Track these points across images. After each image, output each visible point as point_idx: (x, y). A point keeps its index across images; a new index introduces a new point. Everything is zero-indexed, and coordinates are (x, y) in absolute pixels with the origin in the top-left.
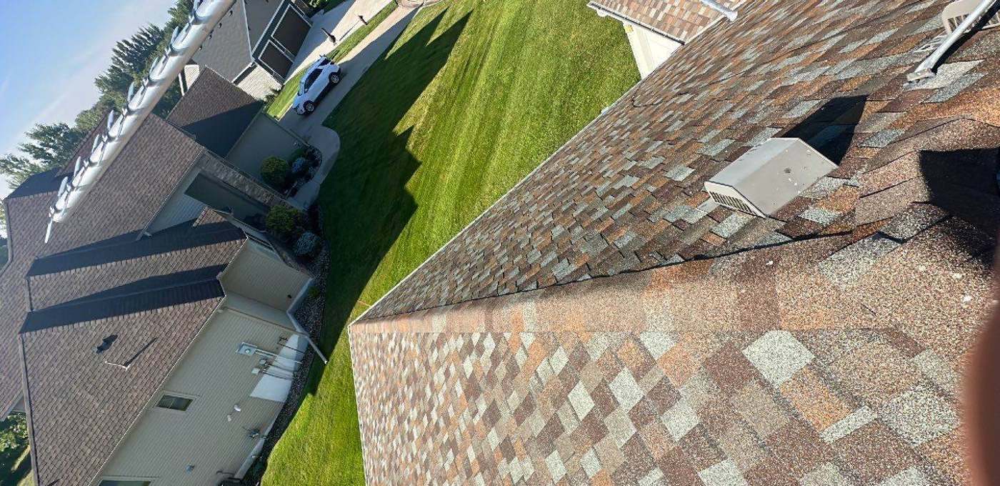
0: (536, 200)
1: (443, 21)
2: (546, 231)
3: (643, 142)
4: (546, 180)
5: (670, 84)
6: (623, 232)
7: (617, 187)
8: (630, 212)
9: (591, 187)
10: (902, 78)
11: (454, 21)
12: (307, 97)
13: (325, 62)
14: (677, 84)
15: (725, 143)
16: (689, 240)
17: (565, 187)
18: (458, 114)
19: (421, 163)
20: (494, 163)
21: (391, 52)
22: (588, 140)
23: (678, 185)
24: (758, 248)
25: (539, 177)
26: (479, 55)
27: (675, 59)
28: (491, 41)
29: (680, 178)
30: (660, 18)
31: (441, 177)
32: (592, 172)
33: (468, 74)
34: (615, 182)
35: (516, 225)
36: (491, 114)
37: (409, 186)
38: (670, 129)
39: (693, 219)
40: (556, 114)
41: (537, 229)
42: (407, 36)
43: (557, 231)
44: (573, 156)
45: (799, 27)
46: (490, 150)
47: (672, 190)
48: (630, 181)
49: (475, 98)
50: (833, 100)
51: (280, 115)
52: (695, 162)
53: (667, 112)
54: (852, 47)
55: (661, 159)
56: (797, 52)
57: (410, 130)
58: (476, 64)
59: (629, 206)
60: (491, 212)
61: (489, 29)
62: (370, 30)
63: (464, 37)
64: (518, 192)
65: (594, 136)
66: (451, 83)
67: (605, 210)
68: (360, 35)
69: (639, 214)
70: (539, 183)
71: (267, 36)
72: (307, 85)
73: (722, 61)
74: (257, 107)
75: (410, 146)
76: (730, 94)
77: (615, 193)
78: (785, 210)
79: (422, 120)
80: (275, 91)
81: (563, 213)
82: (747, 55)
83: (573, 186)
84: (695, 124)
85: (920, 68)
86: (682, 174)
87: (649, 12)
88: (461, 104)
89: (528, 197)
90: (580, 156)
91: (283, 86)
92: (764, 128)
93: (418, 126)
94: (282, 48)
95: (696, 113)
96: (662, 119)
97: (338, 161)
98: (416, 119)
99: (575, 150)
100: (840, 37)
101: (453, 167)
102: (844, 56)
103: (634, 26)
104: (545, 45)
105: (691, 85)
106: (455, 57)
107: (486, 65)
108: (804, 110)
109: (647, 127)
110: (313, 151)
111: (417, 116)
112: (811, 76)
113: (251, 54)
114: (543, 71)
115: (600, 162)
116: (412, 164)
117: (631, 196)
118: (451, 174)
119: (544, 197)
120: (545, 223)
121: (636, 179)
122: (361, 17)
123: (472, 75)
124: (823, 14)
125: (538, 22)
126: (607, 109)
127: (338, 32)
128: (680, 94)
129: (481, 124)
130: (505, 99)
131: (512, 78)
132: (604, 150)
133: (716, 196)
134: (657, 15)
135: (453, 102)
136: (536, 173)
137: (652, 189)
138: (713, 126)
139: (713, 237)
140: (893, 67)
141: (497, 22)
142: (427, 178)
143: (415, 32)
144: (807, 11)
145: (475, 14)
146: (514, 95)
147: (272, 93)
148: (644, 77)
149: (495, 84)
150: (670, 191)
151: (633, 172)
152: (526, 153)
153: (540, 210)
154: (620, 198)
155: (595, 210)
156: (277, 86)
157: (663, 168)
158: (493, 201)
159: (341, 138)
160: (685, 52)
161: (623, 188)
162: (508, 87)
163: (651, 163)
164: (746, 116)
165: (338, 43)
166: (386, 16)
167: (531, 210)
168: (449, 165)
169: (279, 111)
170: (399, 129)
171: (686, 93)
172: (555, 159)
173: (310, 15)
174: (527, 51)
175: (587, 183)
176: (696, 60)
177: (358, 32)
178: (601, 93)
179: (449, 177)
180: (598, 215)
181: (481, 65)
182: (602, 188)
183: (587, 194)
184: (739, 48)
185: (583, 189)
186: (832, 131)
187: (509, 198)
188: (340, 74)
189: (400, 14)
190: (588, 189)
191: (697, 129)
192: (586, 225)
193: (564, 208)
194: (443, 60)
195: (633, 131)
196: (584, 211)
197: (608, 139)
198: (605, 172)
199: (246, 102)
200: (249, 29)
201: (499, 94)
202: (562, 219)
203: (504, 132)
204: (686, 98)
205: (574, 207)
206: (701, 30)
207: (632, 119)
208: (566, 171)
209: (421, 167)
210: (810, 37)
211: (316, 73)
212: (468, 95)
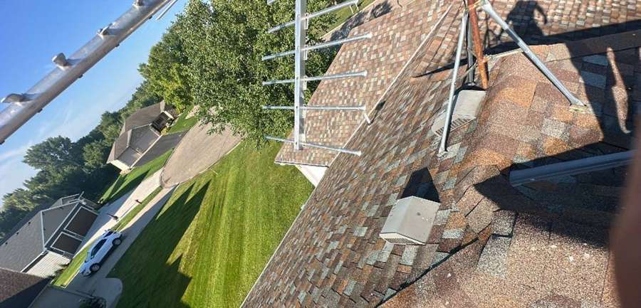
0: (281, 277)
1: (193, 189)
2: (293, 299)
3: (331, 219)
4: (282, 259)
5: (331, 186)
6: (346, 282)
7: (328, 251)
8: (344, 266)
9: (313, 256)
10: (435, 156)
11: (200, 187)
12: (92, 262)
13: (110, 233)
14: (334, 185)
15: (375, 208)
16: (391, 274)
17: (296, 261)
18: (213, 237)
19: (191, 278)
20: (245, 260)
21: (161, 213)
22: (300, 227)
23: (363, 239)
24: (434, 266)
25: (277, 259)
26: (220, 200)
27: (327, 175)
28: (225, 192)
29: (363, 234)
30: (312, 159)
31: (209, 282)
32: (309, 247)
33: (215, 212)
34: (326, 248)
35: (272, 301)
36: (236, 230)
37: (184, 298)
38: (342, 208)
39: (384, 258)
40: (275, 217)
41: (287, 299)
42: (171, 202)
43: (302, 295)
44: (294, 239)
45: (376, 148)
46: (241, 253)
47: (361, 243)
48: (335, 245)
49: (223, 222)
50: (413, 173)
51: (67, 283)
52: (365, 223)
53: (336, 199)
54: (404, 150)
55: (346, 226)
56: (382, 157)
57: (180, 258)
58: (219, 206)
59: (341, 262)
60: (252, 295)
61: (223, 187)
62: (144, 206)
63: (208, 193)
64: (266, 274)
65: (302, 223)
66: (205, 219)
67: (328, 270)
68: (136, 211)
69: (350, 266)
70: (278, 263)
71: (61, 229)
72: (93, 253)
73: (350, 170)
74: (44, 283)
75: (181, 269)
76: (362, 183)
77: (328, 256)
78: (431, 236)
79: (189, 247)
80: (64, 266)
81: (301, 280)
82: (360, 165)
83: (301, 259)
84: (354, 201)
85: (440, 151)
86: (362, 232)
87: (306, 158)
88: (214, 231)
89: (274, 275)
90: (299, 238)
91: (72, 260)
92: (389, 195)
93: (186, 253)
94: (72, 235)
95: (352, 196)
96: (336, 204)
97: (120, 301)
98: (184, 249)
99: (294, 236)
100: (396, 148)
101: (216, 272)
102: (404, 154)
103: (302, 166)
104: (257, 185)
105: (342, 184)
106: (205, 206)
107: (226, 203)
108: (403, 181)
109: (329, 211)
110: (98, 300)
111: (184, 247)
112: (396, 166)
113: (44, 245)
114: (261, 199)
115: (312, 238)
116: (185, 280)
117: (339, 255)
118: (216, 277)
119: (285, 273)
120: (291, 293)
121: (337, 243)
122: (137, 201)
123: (218, 211)
124: (383, 141)
125: (250, 176)
126: (304, 206)
127: (119, 214)
128: (339, 189)
129: (230, 238)
130: (242, 219)
131: (244, 206)
132: (310, 231)
133: (390, 240)
134: (310, 158)
135: (209, 230)
136: (274, 256)
137: (350, 246)
138: (364, 201)
139: (404, 267)
140: (427, 154)
141: (227, 181)
142: (198, 287)
143: (176, 199)
144: (375, 142)
145: (213, 181)
146: (247, 214)
147: (61, 268)
148: (316, 186)
149: (233, 212)
150: (361, 245)
151: (334, 238)
152: (264, 245)
153: (285, 283)
154: (334, 258)
155: (321, 272)
156: (66, 261)
157: (350, 231)
158: (251, 285)
159: (123, 282)
160: (330, 170)
161: (332, 251)
162: (242, 212)
163: (342, 230)
164: (377, 192)
165: (120, 219)
166: (155, 195)
167: (279, 285)
168: (213, 272)
169: (66, 281)
170: (171, 260)
171: (341, 188)
172: (283, 245)
173: (97, 209)
174: (248, 191)
175: (309, 254)
176: (338, 172)
177: (135, 209)
178: (297, 199)
179: (214, 280)
180: (324, 275)
181: (223, 205)
182: (320, 255)
183: (312, 262)
184: (355, 162)
185: (308, 260)
186: (423, 187)
187: (262, 280)
188: (121, 238)
189: (165, 192)
190: (312, 258)
191: (357, 204)
192: (319, 285)
193: (300, 277)
194: (197, 209)
195: (323, 214)
196: (314, 274)
197: (311, 223)
198: (317, 243)
199: (33, 283)
200: (44, 229)
201: (238, 216)
202: (302, 285)
203: (247, 239)
204: (342, 191)
205: (306, 274)
206: (333, 160)
207: (320, 208)
208: (293, 250)
209: (192, 280)
210: (383, 150)
211: (102, 242)
212: (217, 225)
